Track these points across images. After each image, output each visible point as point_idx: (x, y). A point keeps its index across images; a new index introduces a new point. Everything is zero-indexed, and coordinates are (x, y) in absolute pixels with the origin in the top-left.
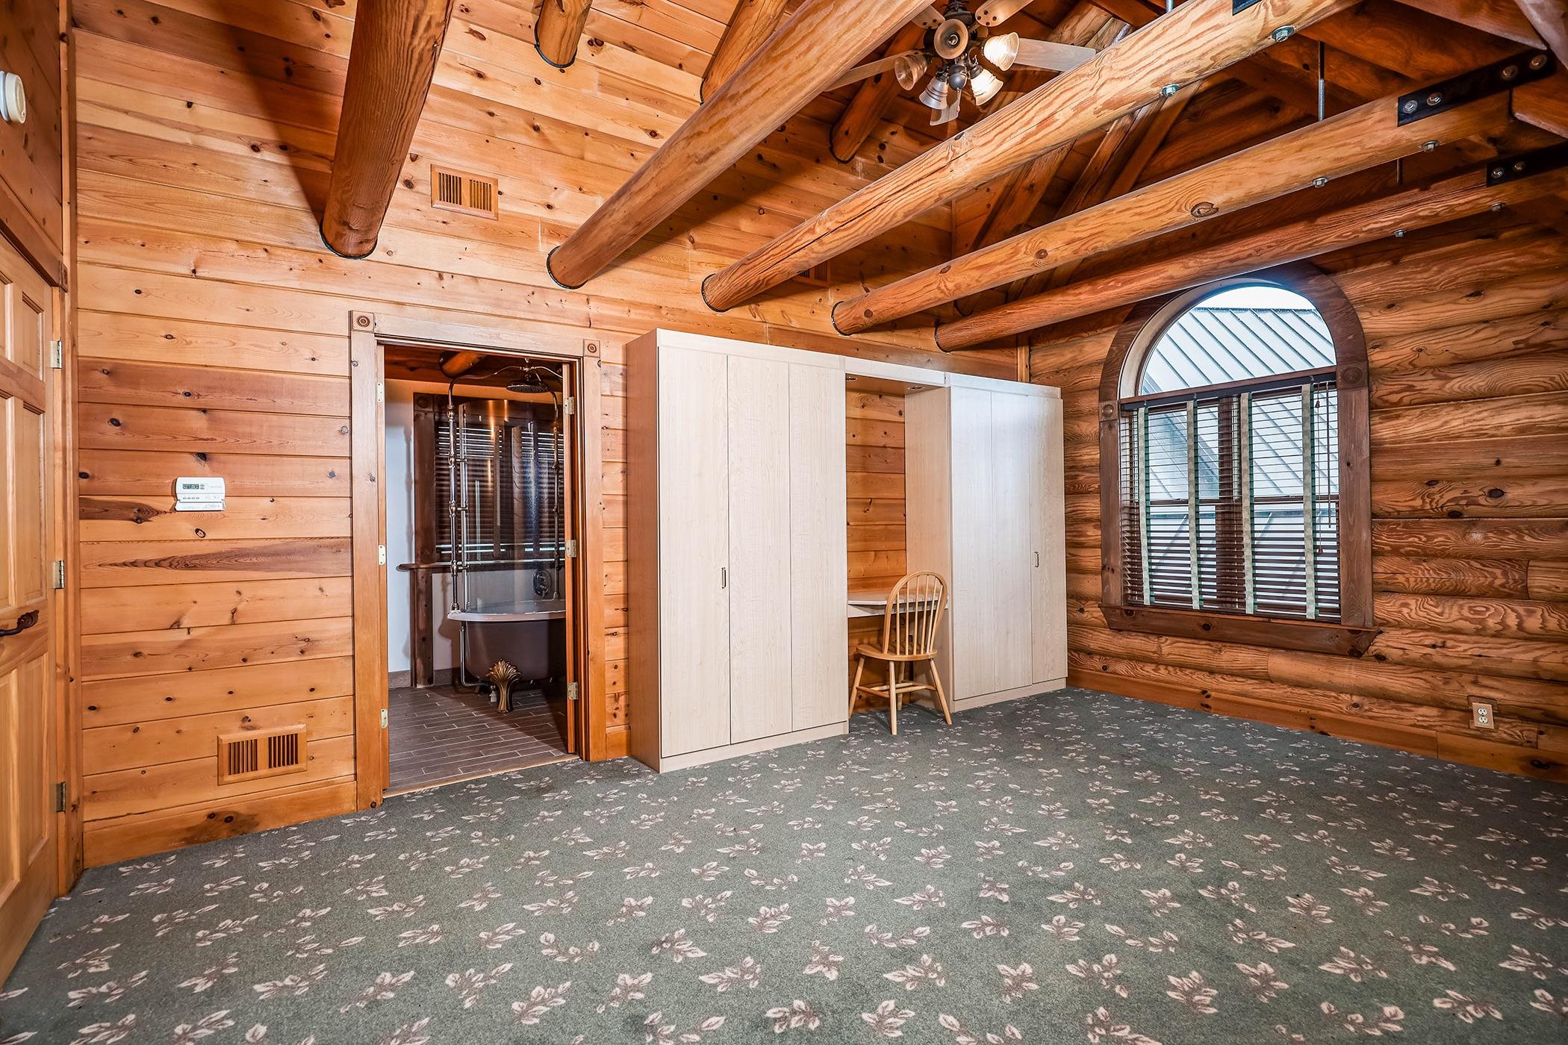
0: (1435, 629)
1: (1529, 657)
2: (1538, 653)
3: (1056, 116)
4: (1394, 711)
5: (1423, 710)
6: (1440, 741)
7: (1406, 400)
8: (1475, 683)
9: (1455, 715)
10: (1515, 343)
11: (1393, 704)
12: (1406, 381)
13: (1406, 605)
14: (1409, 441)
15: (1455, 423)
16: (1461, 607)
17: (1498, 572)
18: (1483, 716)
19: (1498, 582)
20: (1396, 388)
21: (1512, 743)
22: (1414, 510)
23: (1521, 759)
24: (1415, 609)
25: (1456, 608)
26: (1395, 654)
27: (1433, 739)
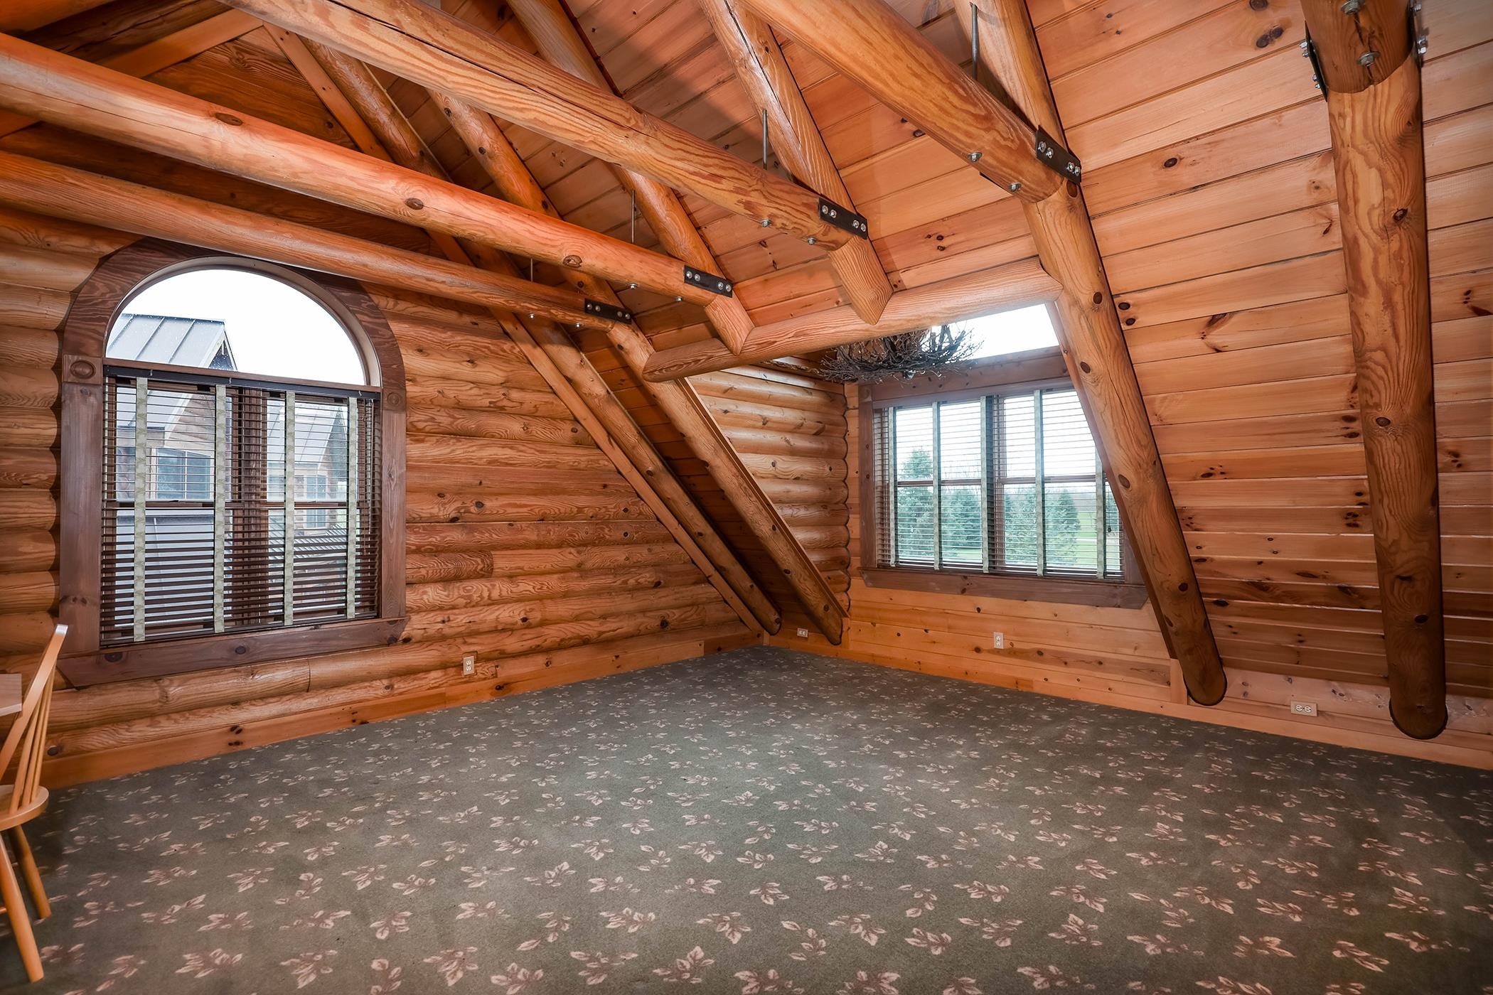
0: (441, 609)
1: (493, 616)
2: (498, 613)
3: (724, 181)
4: (416, 682)
5: (433, 674)
6: (448, 694)
7: (427, 429)
8: (465, 643)
9: (452, 671)
10: (490, 403)
11: (412, 677)
12: (430, 413)
13: (425, 593)
14: (428, 461)
15: (458, 452)
16: (458, 588)
17: (479, 560)
18: (469, 666)
19: (480, 567)
20: (423, 418)
21: (485, 679)
22: (432, 516)
23: (491, 688)
24: (433, 594)
25: (456, 590)
26: (417, 634)
27: (442, 695)
